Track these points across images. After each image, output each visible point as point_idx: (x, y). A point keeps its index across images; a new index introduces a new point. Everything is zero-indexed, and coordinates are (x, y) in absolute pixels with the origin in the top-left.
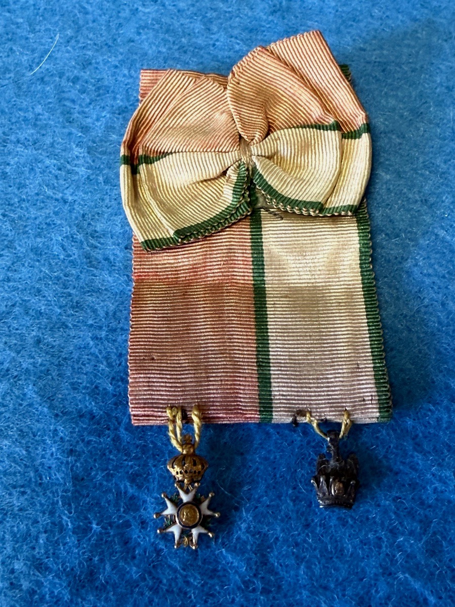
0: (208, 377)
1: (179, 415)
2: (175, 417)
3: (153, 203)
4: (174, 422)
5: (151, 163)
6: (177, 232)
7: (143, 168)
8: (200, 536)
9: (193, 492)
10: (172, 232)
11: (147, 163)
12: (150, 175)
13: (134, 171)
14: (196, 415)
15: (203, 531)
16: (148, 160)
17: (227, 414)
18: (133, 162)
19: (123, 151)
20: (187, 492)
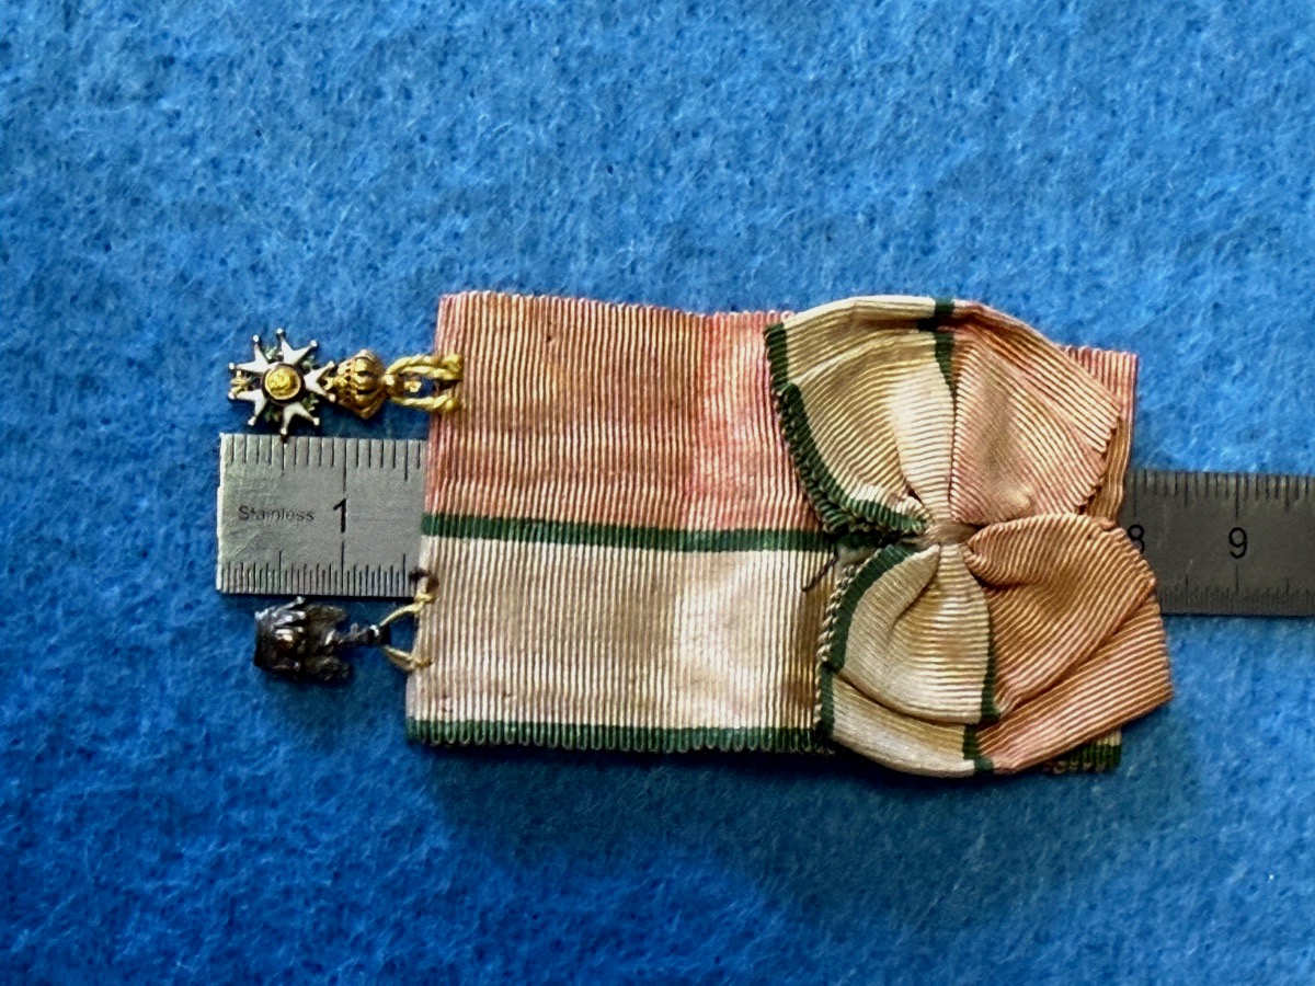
0: (510, 431)
1: (449, 377)
2: (446, 367)
3: (856, 352)
4: (438, 365)
5: (937, 356)
6: (795, 391)
7: (929, 340)
8: (250, 405)
9: (320, 391)
10: (797, 381)
11: (937, 347)
12: (916, 352)
13: (922, 323)
14: (445, 403)
15: (258, 408)
16: (944, 351)
17: (444, 457)
18: (940, 322)
19: (960, 304)
20: (322, 382)
